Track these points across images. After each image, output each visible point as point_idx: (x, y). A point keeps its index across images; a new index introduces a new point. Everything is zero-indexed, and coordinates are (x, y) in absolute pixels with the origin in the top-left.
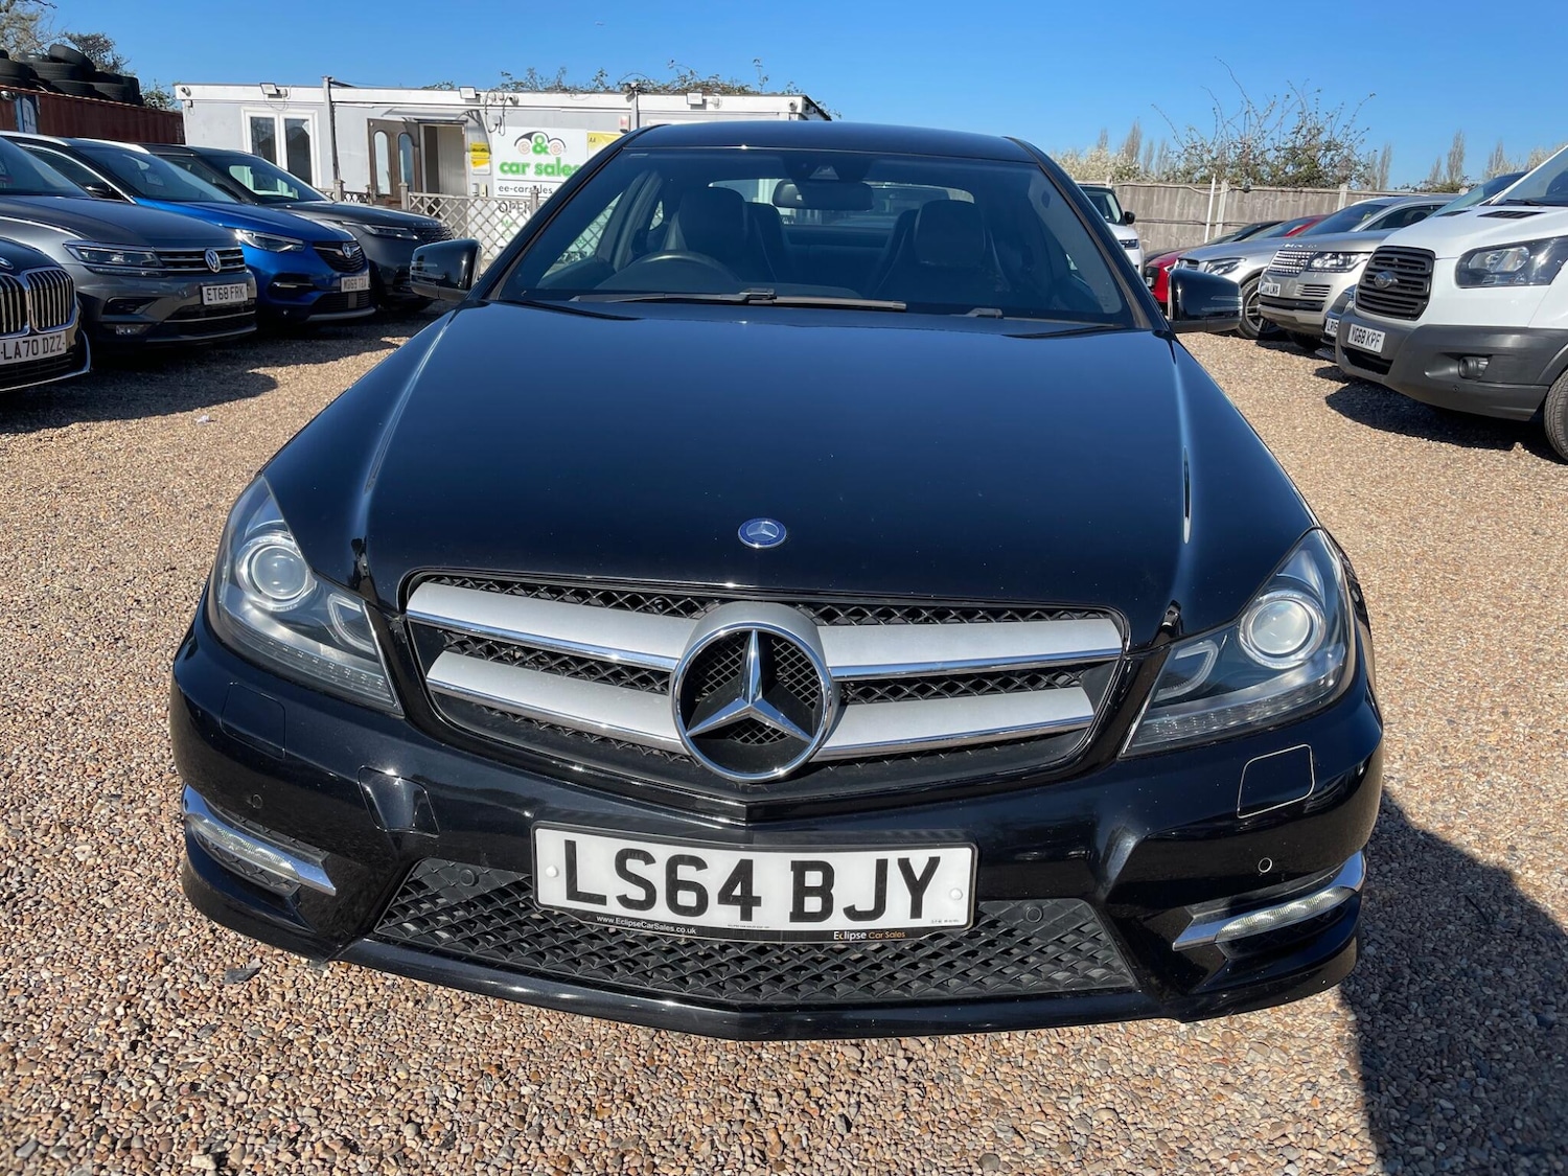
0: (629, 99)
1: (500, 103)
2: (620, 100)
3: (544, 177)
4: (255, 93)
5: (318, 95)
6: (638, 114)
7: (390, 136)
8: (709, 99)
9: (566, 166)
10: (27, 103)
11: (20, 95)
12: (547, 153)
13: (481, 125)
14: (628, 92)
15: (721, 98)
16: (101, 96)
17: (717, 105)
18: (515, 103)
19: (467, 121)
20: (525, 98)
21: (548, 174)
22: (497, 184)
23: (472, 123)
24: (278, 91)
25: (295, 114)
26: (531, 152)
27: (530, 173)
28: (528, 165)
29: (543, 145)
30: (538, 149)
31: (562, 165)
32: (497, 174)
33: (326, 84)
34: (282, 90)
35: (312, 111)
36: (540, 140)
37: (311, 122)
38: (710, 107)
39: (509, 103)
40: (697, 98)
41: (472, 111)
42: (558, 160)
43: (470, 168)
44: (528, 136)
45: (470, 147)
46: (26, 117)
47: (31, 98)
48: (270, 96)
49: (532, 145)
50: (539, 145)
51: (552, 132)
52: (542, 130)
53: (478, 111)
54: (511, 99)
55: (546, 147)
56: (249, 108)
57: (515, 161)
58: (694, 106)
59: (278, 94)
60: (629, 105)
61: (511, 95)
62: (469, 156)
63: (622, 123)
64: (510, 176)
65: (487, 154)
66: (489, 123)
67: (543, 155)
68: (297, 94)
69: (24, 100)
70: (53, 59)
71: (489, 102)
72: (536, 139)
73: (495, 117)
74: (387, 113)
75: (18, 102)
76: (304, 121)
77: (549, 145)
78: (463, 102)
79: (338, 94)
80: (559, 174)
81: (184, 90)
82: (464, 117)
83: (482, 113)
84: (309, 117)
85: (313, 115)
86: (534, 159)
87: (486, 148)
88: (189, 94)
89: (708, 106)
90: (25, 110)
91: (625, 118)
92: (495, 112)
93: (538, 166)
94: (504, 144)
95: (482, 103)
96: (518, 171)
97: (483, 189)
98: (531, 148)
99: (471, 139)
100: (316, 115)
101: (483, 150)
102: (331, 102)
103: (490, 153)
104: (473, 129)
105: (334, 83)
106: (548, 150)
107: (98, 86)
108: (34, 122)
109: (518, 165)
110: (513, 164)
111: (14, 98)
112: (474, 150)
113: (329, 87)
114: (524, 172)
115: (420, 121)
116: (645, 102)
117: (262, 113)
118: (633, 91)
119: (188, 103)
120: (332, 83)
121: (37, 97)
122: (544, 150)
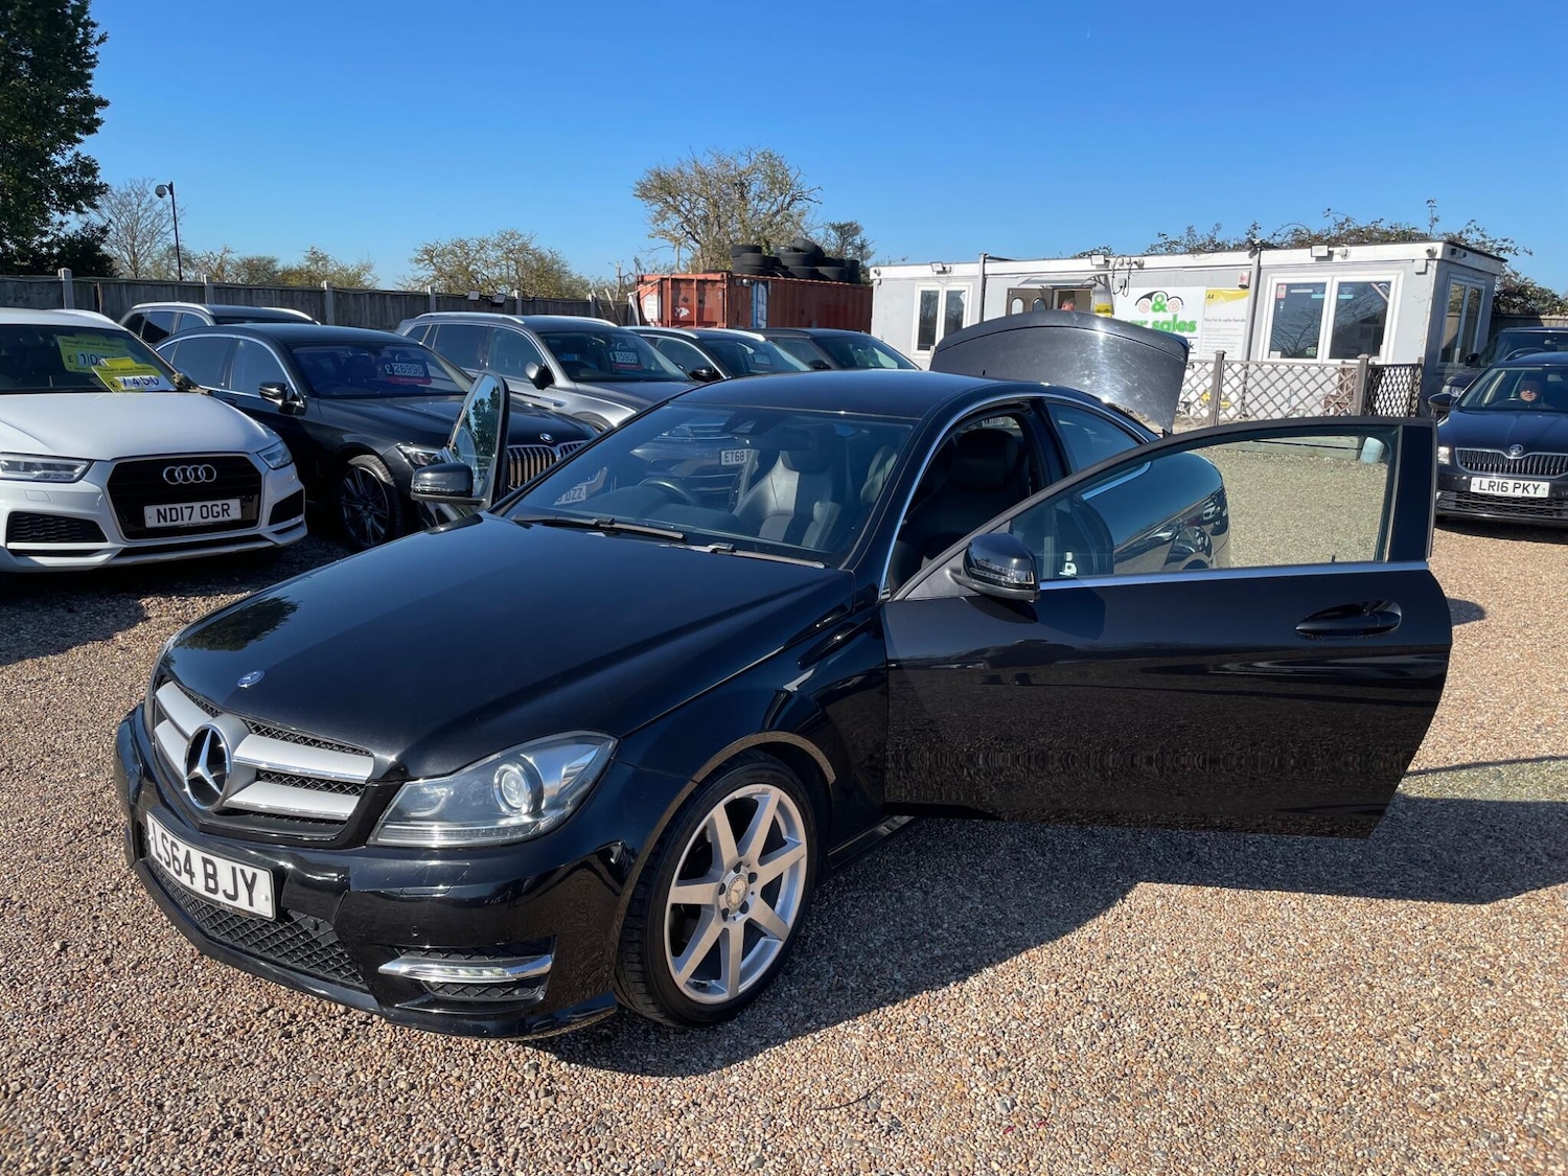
0: (1251, 256)
1: (1126, 267)
2: (1243, 257)
4: (926, 271)
5: (974, 269)
6: (1259, 269)
8: (1336, 250)
9: (1182, 322)
10: (762, 287)
11: (757, 281)
12: (1165, 311)
13: (1107, 289)
14: (1250, 248)
15: (1349, 248)
16: (824, 278)
17: (1345, 256)
18: (1141, 267)
19: (1095, 285)
20: (1150, 262)
23: (1099, 287)
24: (944, 268)
25: (954, 287)
26: (1150, 311)
29: (1163, 304)
30: (1157, 307)
33: (982, 260)
34: (947, 269)
35: (968, 284)
36: (1159, 299)
37: (966, 293)
38: (1337, 258)
39: (1134, 266)
40: (1322, 250)
41: (1098, 276)
42: (1175, 317)
44: (1149, 296)
45: (1095, 309)
46: (760, 299)
47: (765, 283)
48: (938, 272)
49: (1151, 304)
50: (1158, 303)
51: (1171, 292)
52: (1164, 289)
53: (1106, 276)
54: (1136, 263)
55: (1165, 305)
56: (924, 284)
58: (1319, 258)
59: (944, 271)
60: (1250, 261)
61: (1137, 259)
63: (1242, 279)
65: (1109, 314)
66: (1115, 285)
67: (1161, 312)
68: (959, 270)
69: (761, 285)
70: (796, 250)
71: (1117, 267)
72: (1156, 300)
73: (1120, 281)
74: (1023, 283)
75: (755, 288)
76: (961, 292)
77: (1168, 303)
78: (1094, 268)
79: (991, 268)
81: (875, 272)
82: (1093, 283)
83: (1110, 276)
84: (966, 289)
85: (969, 286)
87: (1110, 308)
88: (879, 274)
89: (1334, 257)
90: (760, 292)
91: (1246, 274)
92: (1121, 276)
93: (1155, 324)
95: (1110, 268)
98: (1150, 307)
99: (1097, 301)
100: (971, 288)
101: (1106, 311)
102: (984, 275)
103: (1112, 313)
104: (1100, 292)
105: (990, 258)
106: (1167, 308)
107: (822, 270)
108: (765, 302)
111: (752, 284)
112: (1098, 311)
113: (985, 262)
115: (1055, 288)
116: (1268, 257)
117: (930, 287)
118: (1256, 248)
119: (878, 281)
120: (987, 258)
121: (770, 282)
122: (1162, 308)
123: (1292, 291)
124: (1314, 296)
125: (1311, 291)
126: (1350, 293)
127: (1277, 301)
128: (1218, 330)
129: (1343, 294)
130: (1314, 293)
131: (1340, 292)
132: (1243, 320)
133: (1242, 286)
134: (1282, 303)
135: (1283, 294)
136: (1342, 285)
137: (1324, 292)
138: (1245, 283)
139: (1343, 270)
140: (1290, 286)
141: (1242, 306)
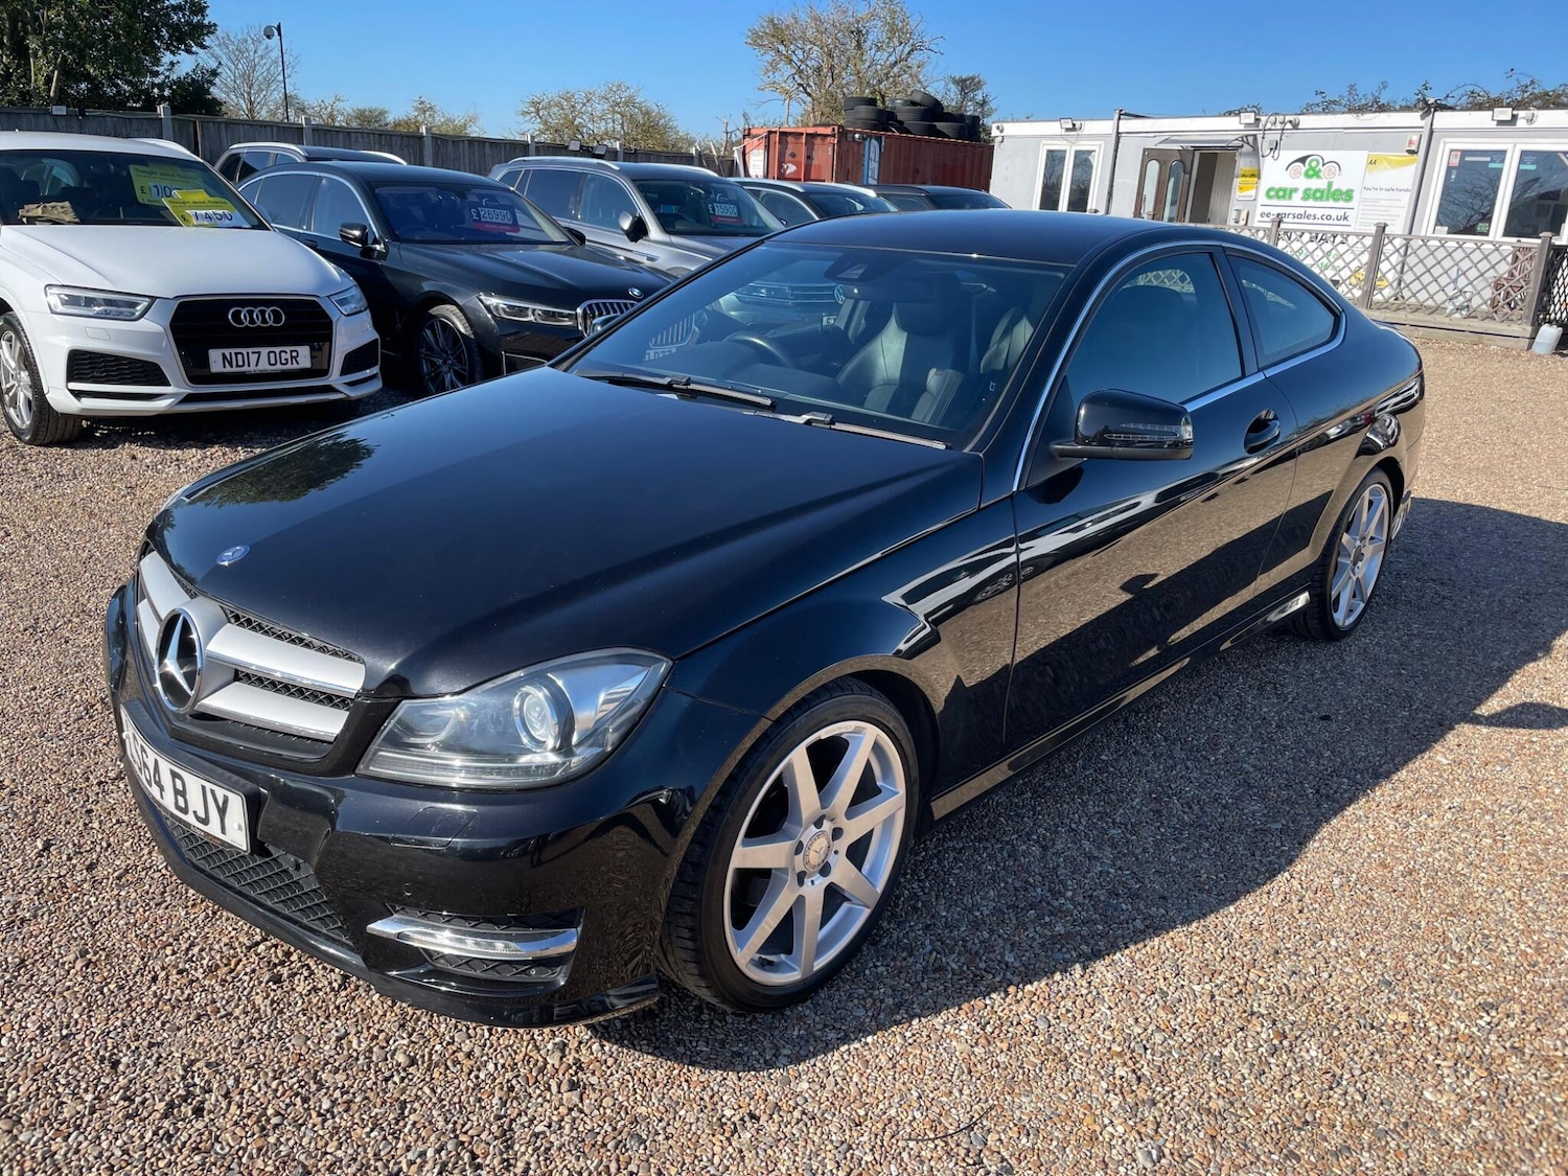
0: (1423, 117)
1: (1279, 127)
2: (1413, 119)
3: (1311, 202)
4: (1054, 128)
5: (1107, 127)
6: (1432, 132)
7: (1162, 164)
8: (1522, 114)
9: (1338, 190)
10: (874, 142)
11: (870, 137)
12: (1319, 177)
13: (1255, 151)
14: (1423, 109)
15: (1536, 112)
16: (943, 135)
17: (1531, 121)
18: (1295, 126)
19: (1242, 146)
20: (1306, 121)
21: (1316, 199)
22: (1260, 210)
23: (1247, 148)
24: (1074, 125)
25: (1084, 146)
26: (1303, 177)
27: (1297, 199)
28: (1296, 190)
29: (1317, 169)
30: (1311, 173)
31: (1334, 188)
32: (1262, 199)
33: (1117, 116)
34: (1078, 124)
35: (1100, 143)
37: (1096, 154)
38: (1521, 123)
39: (1289, 126)
40: (1505, 114)
41: (1247, 136)
42: (1330, 184)
43: (1237, 194)
44: (1303, 160)
45: (1241, 173)
46: (872, 156)
47: (879, 139)
48: (1067, 130)
49: (1304, 169)
50: (1313, 169)
51: (1328, 155)
52: (1320, 153)
53: (1255, 136)
54: (1290, 122)
55: (1320, 171)
56: (1050, 142)
57: (1283, 186)
58: (1500, 123)
59: (1074, 128)
60: (1422, 123)
61: (1291, 118)
62: (1237, 181)
63: (1411, 143)
64: (1275, 202)
65: (1256, 179)
66: (1264, 147)
68: (1091, 127)
69: (873, 141)
70: (913, 103)
71: (1269, 126)
72: (1310, 164)
73: (1271, 142)
74: (1160, 143)
75: (867, 143)
76: (1090, 152)
77: (1323, 169)
78: (1242, 127)
79: (1127, 125)
80: (1327, 199)
81: (998, 128)
82: (1240, 143)
83: (1259, 138)
84: (1096, 148)
85: (1100, 146)
86: (1303, 183)
87: (1257, 173)
88: (1001, 131)
89: (1519, 122)
90: (872, 148)
91: (1415, 138)
92: (1273, 136)
93: (1306, 191)
94: (1276, 170)
95: (1261, 127)
96: (1284, 197)
97: (1244, 215)
98: (1303, 172)
99: (1243, 164)
100: (1102, 148)
101: (1253, 175)
102: (1118, 133)
103: (1259, 178)
104: (1247, 154)
105: (1126, 114)
106: (1321, 174)
107: (940, 125)
108: (877, 159)
109: (1285, 190)
110: (1281, 189)
111: (864, 139)
112: (1244, 176)
113: (1119, 119)
114: (1290, 198)
115: (1196, 149)
116: (1442, 119)
117: (1056, 146)
118: (1429, 108)
119: (1000, 139)
120: (1123, 115)
121: (883, 138)
122: (1317, 174)
123: (1467, 159)
124: (1491, 165)
125: (1488, 159)
126: (1532, 164)
127: (1449, 169)
128: (1378, 200)
129: (1525, 163)
130: (1492, 161)
131: (1521, 161)
132: (1407, 190)
133: (1409, 151)
134: (1454, 172)
135: (1456, 162)
136: (1524, 153)
137: (1503, 161)
138: (1414, 148)
139: (1527, 137)
140: (1465, 153)
141: (1408, 174)
